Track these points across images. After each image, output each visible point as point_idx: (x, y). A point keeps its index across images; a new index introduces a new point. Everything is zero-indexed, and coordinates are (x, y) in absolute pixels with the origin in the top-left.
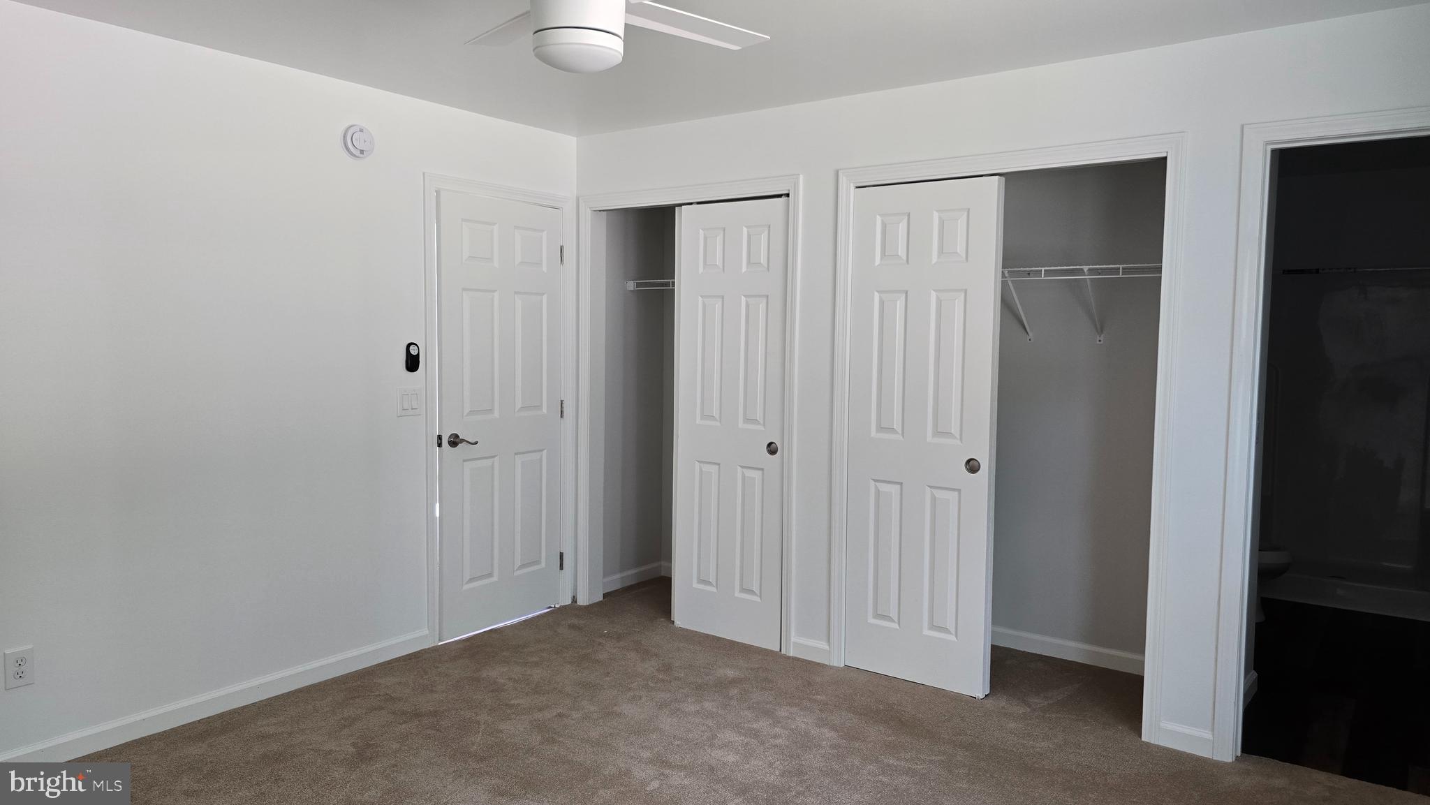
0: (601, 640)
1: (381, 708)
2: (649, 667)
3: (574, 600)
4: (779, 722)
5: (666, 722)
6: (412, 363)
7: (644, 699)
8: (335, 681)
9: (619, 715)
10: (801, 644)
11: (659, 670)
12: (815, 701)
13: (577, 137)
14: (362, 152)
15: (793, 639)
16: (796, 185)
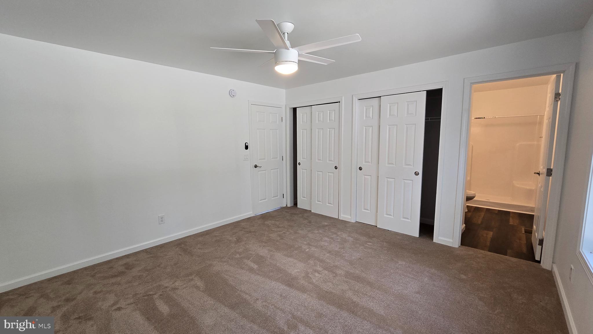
0: (293, 215)
1: (242, 230)
2: (306, 222)
3: (287, 205)
4: (338, 236)
5: (310, 235)
6: (247, 148)
7: (304, 230)
8: (231, 223)
9: (298, 233)
10: (344, 217)
11: (308, 223)
12: (347, 231)
13: (286, 89)
14: (234, 96)
15: (342, 215)
16: (342, 100)
